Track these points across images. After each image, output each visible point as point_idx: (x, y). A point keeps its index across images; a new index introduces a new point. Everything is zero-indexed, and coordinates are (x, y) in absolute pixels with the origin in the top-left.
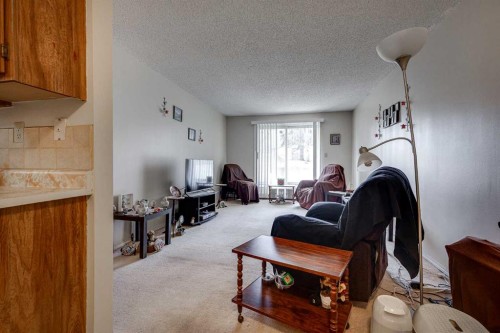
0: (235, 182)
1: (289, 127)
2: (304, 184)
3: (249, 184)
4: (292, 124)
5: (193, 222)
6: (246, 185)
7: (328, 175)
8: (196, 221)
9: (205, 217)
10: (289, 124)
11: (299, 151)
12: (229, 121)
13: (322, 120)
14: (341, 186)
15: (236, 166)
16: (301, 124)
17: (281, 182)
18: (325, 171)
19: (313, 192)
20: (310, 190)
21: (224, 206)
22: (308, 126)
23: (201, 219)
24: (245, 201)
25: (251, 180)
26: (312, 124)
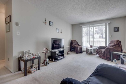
0: (74, 46)
1: (95, 26)
2: (101, 48)
3: (79, 47)
4: (96, 25)
5: (54, 60)
6: (77, 47)
7: (112, 44)
8: (55, 60)
9: (59, 59)
10: (95, 25)
11: (102, 36)
12: (73, 26)
13: (110, 22)
14: (120, 49)
15: (75, 41)
16: (100, 24)
17: (91, 46)
18: (111, 43)
19: (104, 51)
20: (103, 50)
21: (69, 54)
22: (103, 25)
23: (57, 59)
24: (77, 53)
25: (80, 45)
26: (105, 24)
